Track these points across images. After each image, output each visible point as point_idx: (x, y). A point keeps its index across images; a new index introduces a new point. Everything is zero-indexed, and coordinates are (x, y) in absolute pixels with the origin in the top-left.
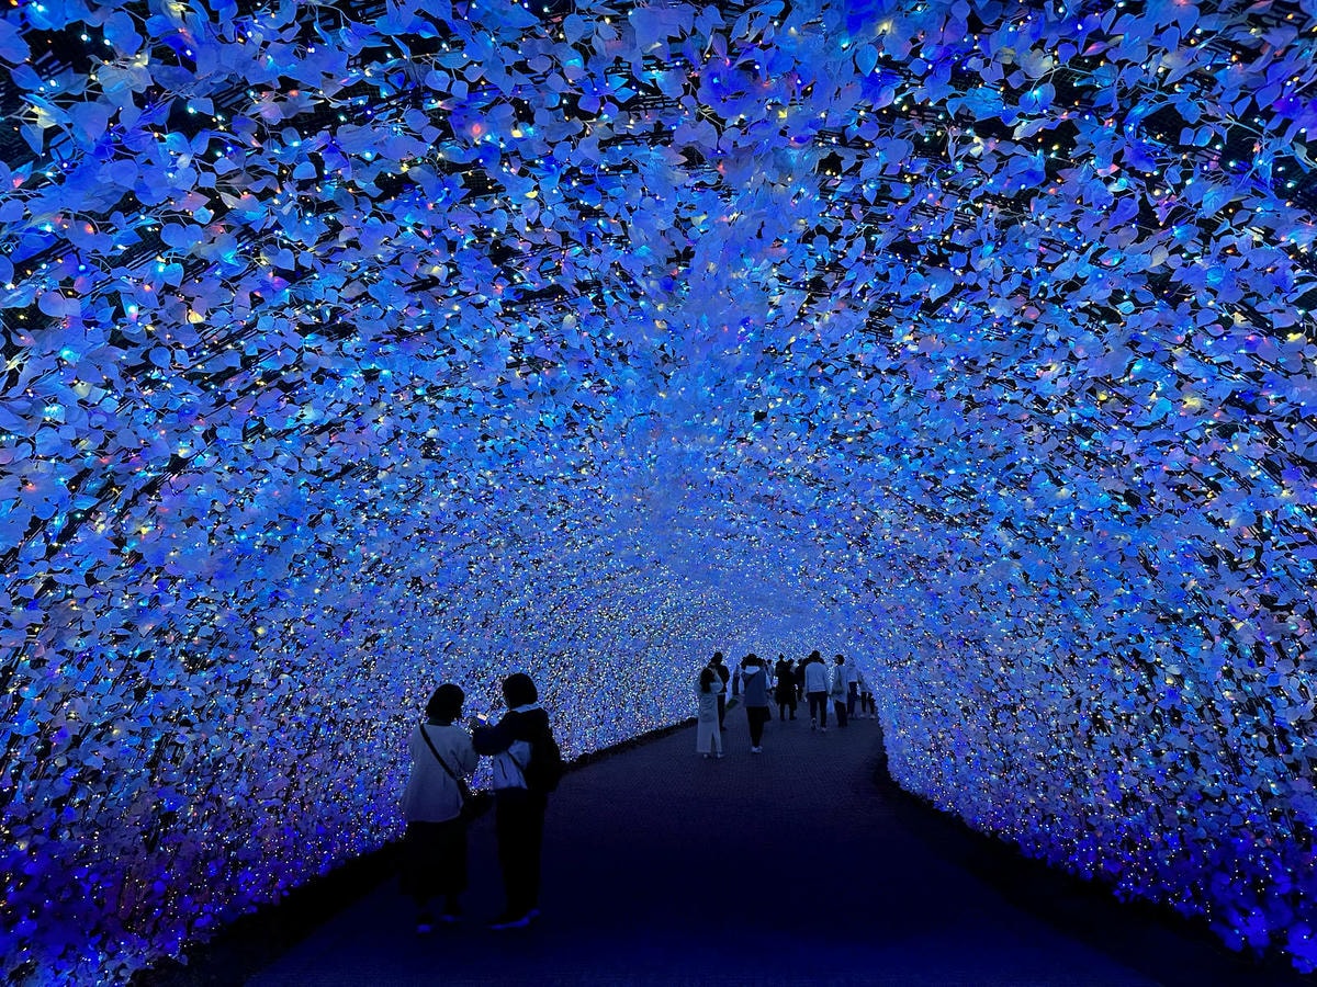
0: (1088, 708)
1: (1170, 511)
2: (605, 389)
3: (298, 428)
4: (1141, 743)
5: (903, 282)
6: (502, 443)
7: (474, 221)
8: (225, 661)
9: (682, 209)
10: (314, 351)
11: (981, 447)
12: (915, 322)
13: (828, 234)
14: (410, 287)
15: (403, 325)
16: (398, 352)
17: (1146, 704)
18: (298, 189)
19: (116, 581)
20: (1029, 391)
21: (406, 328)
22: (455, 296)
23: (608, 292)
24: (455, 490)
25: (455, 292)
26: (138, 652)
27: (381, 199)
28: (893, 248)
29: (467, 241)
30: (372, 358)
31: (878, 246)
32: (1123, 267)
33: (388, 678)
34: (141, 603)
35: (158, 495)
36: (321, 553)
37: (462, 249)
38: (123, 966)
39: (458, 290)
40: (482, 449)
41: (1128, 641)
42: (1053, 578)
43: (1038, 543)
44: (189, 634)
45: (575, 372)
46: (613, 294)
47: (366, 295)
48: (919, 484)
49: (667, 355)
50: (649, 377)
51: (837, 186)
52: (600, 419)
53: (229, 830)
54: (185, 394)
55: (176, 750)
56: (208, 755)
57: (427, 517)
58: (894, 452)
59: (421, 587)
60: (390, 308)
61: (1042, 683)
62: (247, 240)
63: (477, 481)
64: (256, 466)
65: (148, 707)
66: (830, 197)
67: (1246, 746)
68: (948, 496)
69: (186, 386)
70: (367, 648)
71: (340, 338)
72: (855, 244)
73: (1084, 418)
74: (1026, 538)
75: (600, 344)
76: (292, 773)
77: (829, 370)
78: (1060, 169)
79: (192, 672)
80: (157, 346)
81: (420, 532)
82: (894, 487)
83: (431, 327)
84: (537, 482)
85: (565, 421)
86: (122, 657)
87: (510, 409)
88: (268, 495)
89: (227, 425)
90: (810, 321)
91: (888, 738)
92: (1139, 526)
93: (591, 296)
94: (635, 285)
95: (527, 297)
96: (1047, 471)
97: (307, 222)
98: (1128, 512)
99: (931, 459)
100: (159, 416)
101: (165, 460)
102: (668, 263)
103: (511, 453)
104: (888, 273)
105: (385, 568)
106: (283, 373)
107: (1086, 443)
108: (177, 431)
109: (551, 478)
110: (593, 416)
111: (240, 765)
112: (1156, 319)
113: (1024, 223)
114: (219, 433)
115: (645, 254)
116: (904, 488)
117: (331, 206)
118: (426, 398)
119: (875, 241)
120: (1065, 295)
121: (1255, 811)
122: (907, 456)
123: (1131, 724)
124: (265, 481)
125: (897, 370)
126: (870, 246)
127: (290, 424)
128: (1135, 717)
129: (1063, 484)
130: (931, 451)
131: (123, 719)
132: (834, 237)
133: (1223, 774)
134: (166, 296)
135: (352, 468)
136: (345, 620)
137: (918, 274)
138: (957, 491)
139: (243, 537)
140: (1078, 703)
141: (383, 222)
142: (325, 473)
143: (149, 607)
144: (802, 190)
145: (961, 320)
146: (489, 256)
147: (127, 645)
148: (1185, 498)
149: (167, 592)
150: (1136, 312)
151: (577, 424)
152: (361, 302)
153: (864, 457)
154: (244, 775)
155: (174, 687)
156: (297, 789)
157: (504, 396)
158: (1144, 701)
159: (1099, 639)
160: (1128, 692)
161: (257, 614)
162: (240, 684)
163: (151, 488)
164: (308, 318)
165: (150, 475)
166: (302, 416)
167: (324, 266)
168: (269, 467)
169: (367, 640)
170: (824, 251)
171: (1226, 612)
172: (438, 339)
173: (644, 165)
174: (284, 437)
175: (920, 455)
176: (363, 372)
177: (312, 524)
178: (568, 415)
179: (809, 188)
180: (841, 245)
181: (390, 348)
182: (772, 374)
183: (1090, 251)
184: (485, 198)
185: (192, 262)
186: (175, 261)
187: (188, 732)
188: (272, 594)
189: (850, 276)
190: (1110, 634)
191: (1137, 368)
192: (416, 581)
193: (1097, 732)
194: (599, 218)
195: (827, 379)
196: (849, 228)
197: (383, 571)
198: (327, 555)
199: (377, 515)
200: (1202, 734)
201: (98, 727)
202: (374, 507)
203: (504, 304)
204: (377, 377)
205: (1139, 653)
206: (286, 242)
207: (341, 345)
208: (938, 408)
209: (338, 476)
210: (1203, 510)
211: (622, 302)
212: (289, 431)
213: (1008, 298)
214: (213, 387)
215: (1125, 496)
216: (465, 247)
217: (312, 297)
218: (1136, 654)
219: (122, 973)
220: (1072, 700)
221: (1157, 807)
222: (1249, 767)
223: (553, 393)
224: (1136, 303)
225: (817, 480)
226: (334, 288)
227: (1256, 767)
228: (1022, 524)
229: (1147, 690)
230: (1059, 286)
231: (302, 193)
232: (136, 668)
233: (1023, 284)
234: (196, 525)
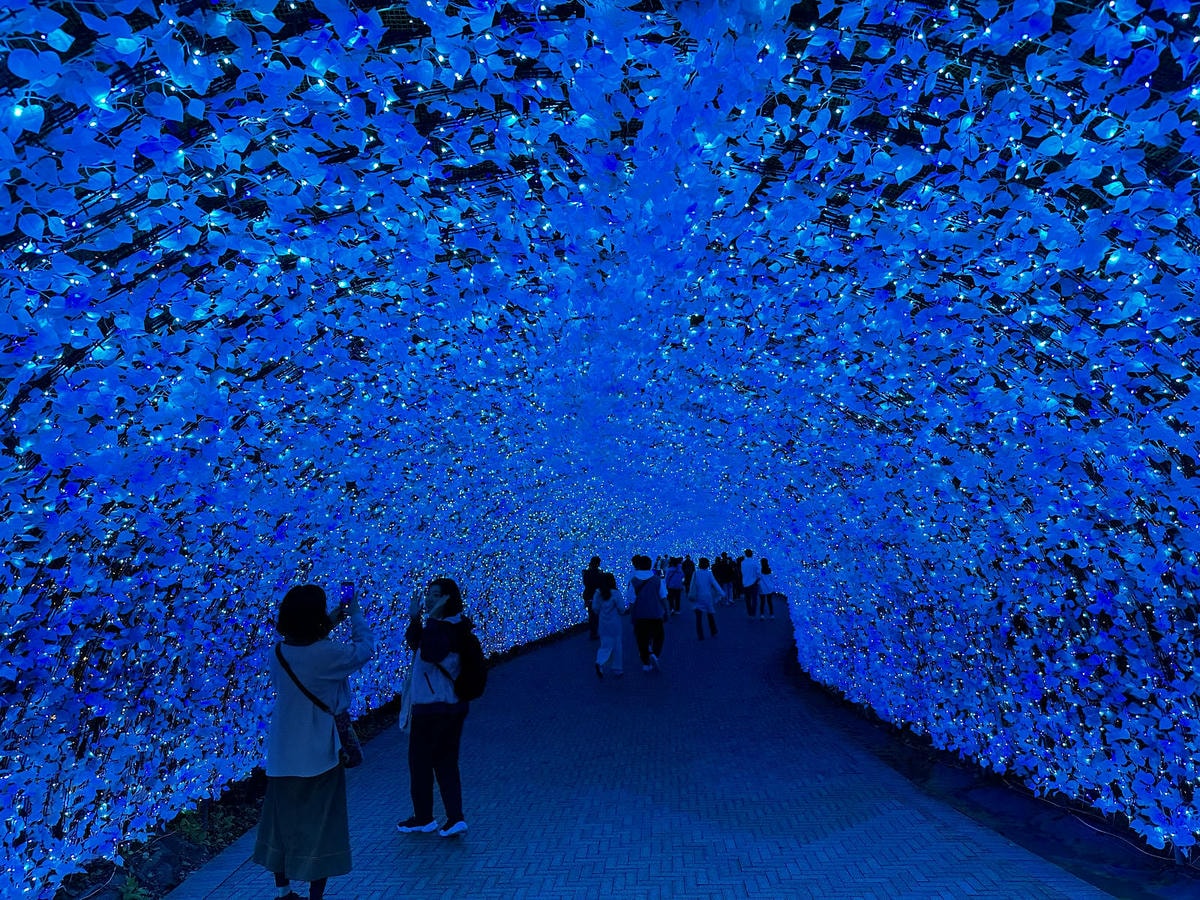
0: (1011, 611)
1: (1124, 415)
2: (540, 288)
3: (210, 320)
4: (1065, 646)
5: (868, 163)
6: (433, 346)
7: (394, 72)
8: (152, 566)
9: (631, 69)
10: (220, 231)
11: (925, 350)
12: (875, 209)
13: (790, 104)
14: (327, 158)
15: (319, 204)
16: (315, 236)
17: (1074, 609)
18: (180, 14)
19: (13, 485)
20: (987, 289)
21: (324, 207)
22: (377, 170)
23: (545, 172)
24: (387, 395)
25: (376, 166)
26: (49, 559)
27: (283, 36)
28: (859, 123)
29: (388, 102)
30: (286, 243)
31: (843, 119)
32: (1121, 140)
33: (326, 579)
34: (47, 508)
35: (53, 391)
36: (249, 457)
37: (382, 112)
38: (53, 873)
39: (380, 164)
40: (414, 352)
41: (1059, 547)
42: (984, 484)
43: (971, 450)
44: (108, 540)
45: (509, 267)
46: (550, 175)
47: (275, 165)
48: (854, 390)
49: (605, 251)
50: (587, 275)
51: (810, 39)
52: (534, 322)
53: (164, 731)
54: (72, 275)
55: (104, 654)
56: (139, 660)
57: (359, 422)
58: (831, 357)
59: (357, 493)
60: (304, 183)
61: (963, 586)
62: (124, 82)
63: (409, 385)
64: (167, 361)
65: (67, 614)
66: (798, 56)
67: (1182, 652)
68: (883, 402)
69: (73, 266)
70: (303, 552)
71: (252, 217)
72: (819, 117)
73: (1045, 316)
74: (960, 444)
75: (535, 235)
76: (230, 672)
77: (775, 268)
78: (1069, 15)
79: (115, 578)
80: (25, 212)
81: (353, 437)
82: (827, 394)
83: (350, 208)
84: (469, 389)
85: (499, 324)
86: (29, 564)
87: (440, 307)
88: (184, 394)
89: (128, 314)
90: (761, 210)
91: (799, 634)
92: (1086, 431)
93: (529, 176)
94: (576, 163)
95: (457, 176)
96: (994, 375)
97: (196, 62)
98: (1076, 417)
99: (871, 363)
100: (43, 300)
101: (57, 351)
102: (613, 138)
103: (443, 357)
104: (853, 150)
105: (319, 472)
106: (187, 255)
107: (1042, 344)
108: (69, 318)
109: (484, 384)
110: (527, 319)
111: (175, 668)
112: (1149, 200)
113: (1013, 89)
114: (118, 322)
115: (586, 125)
116: (837, 395)
117: (224, 45)
118: (350, 292)
119: (841, 114)
120: (1044, 177)
121: (1187, 715)
122: (844, 362)
123: (1056, 627)
124: (179, 378)
125: (846, 268)
126: (835, 122)
127: (200, 315)
128: (1061, 620)
129: (1008, 388)
130: (870, 355)
131: (38, 628)
132: (796, 109)
133: (1153, 679)
134: (27, 147)
135: (273, 368)
136: (278, 525)
137: (884, 153)
138: (892, 397)
139: (160, 439)
140: (1000, 606)
141: (288, 67)
142: (246, 371)
143: (57, 511)
144: (768, 47)
145: (924, 208)
146: (415, 124)
147: (35, 551)
148: (1145, 401)
149: (77, 495)
150: (1126, 193)
151: (510, 327)
152: (271, 174)
153: (799, 363)
154: (180, 678)
155: (96, 594)
156: (236, 687)
157: (434, 294)
158: (1072, 605)
159: (1027, 545)
160: (1055, 597)
161: (184, 518)
162: (169, 590)
163: (45, 381)
164: (210, 190)
165: (40, 367)
166: (214, 306)
167: (221, 121)
168: (180, 362)
169: (303, 544)
170: (783, 125)
171: (1174, 518)
172: (360, 223)
173: (591, 5)
174: (195, 330)
175: (858, 361)
176: (281, 259)
177: (236, 427)
178: (502, 317)
179: (777, 43)
180: (803, 119)
181: (307, 231)
182: (714, 273)
183: (1087, 120)
184: (407, 47)
185: (56, 106)
186: (34, 102)
187: (115, 638)
188: (199, 498)
189: (810, 155)
190: (1041, 540)
191: (1114, 259)
192: (351, 485)
193: (1019, 634)
194: (537, 78)
195: (771, 278)
196: (814, 98)
197: (317, 475)
198: (256, 459)
199: (306, 418)
200: (1134, 638)
201: (9, 637)
202: (302, 410)
203: (433, 182)
204: (294, 266)
205: (1071, 559)
206: (173, 89)
207: (251, 226)
208: (885, 308)
209: (261, 375)
210: (1163, 414)
211: (561, 184)
212: (201, 324)
213: (980, 182)
214: (105, 267)
215: (1075, 400)
216: (386, 109)
217: (211, 162)
218: (1067, 560)
219: (51, 879)
220: (994, 604)
221: (1079, 708)
222: (1183, 672)
223: (486, 291)
224: (1126, 184)
225: (747, 388)
226: (236, 151)
227: (1192, 673)
228: (957, 430)
229: (1075, 594)
230: (1039, 166)
231: (183, 19)
232: (49, 575)
233: (999, 165)
234: (101, 425)
